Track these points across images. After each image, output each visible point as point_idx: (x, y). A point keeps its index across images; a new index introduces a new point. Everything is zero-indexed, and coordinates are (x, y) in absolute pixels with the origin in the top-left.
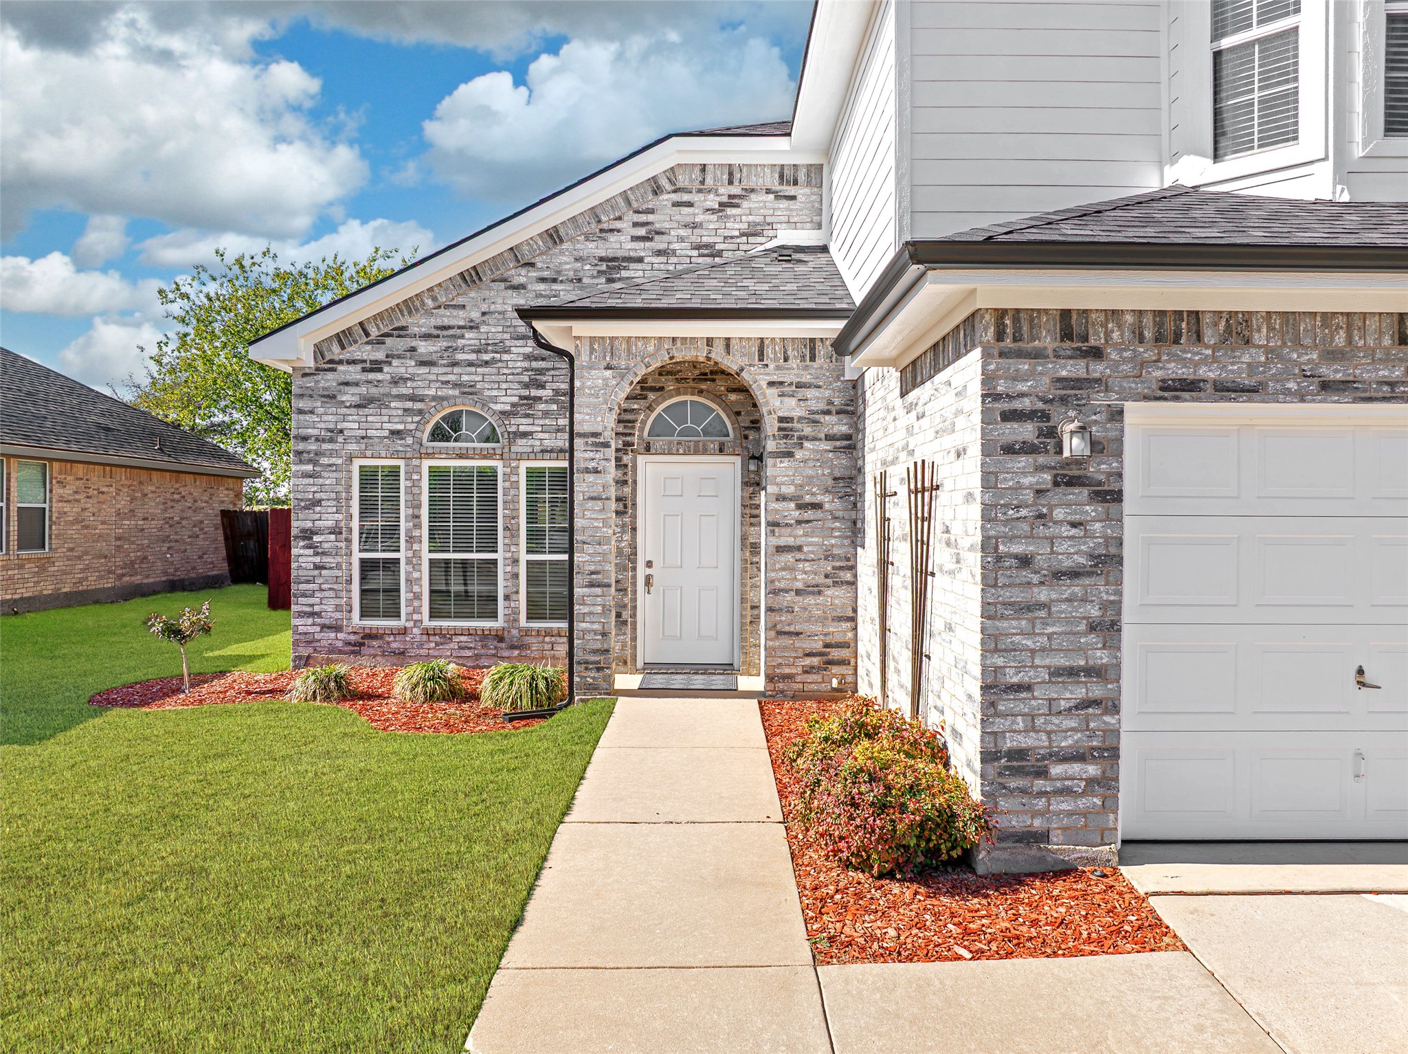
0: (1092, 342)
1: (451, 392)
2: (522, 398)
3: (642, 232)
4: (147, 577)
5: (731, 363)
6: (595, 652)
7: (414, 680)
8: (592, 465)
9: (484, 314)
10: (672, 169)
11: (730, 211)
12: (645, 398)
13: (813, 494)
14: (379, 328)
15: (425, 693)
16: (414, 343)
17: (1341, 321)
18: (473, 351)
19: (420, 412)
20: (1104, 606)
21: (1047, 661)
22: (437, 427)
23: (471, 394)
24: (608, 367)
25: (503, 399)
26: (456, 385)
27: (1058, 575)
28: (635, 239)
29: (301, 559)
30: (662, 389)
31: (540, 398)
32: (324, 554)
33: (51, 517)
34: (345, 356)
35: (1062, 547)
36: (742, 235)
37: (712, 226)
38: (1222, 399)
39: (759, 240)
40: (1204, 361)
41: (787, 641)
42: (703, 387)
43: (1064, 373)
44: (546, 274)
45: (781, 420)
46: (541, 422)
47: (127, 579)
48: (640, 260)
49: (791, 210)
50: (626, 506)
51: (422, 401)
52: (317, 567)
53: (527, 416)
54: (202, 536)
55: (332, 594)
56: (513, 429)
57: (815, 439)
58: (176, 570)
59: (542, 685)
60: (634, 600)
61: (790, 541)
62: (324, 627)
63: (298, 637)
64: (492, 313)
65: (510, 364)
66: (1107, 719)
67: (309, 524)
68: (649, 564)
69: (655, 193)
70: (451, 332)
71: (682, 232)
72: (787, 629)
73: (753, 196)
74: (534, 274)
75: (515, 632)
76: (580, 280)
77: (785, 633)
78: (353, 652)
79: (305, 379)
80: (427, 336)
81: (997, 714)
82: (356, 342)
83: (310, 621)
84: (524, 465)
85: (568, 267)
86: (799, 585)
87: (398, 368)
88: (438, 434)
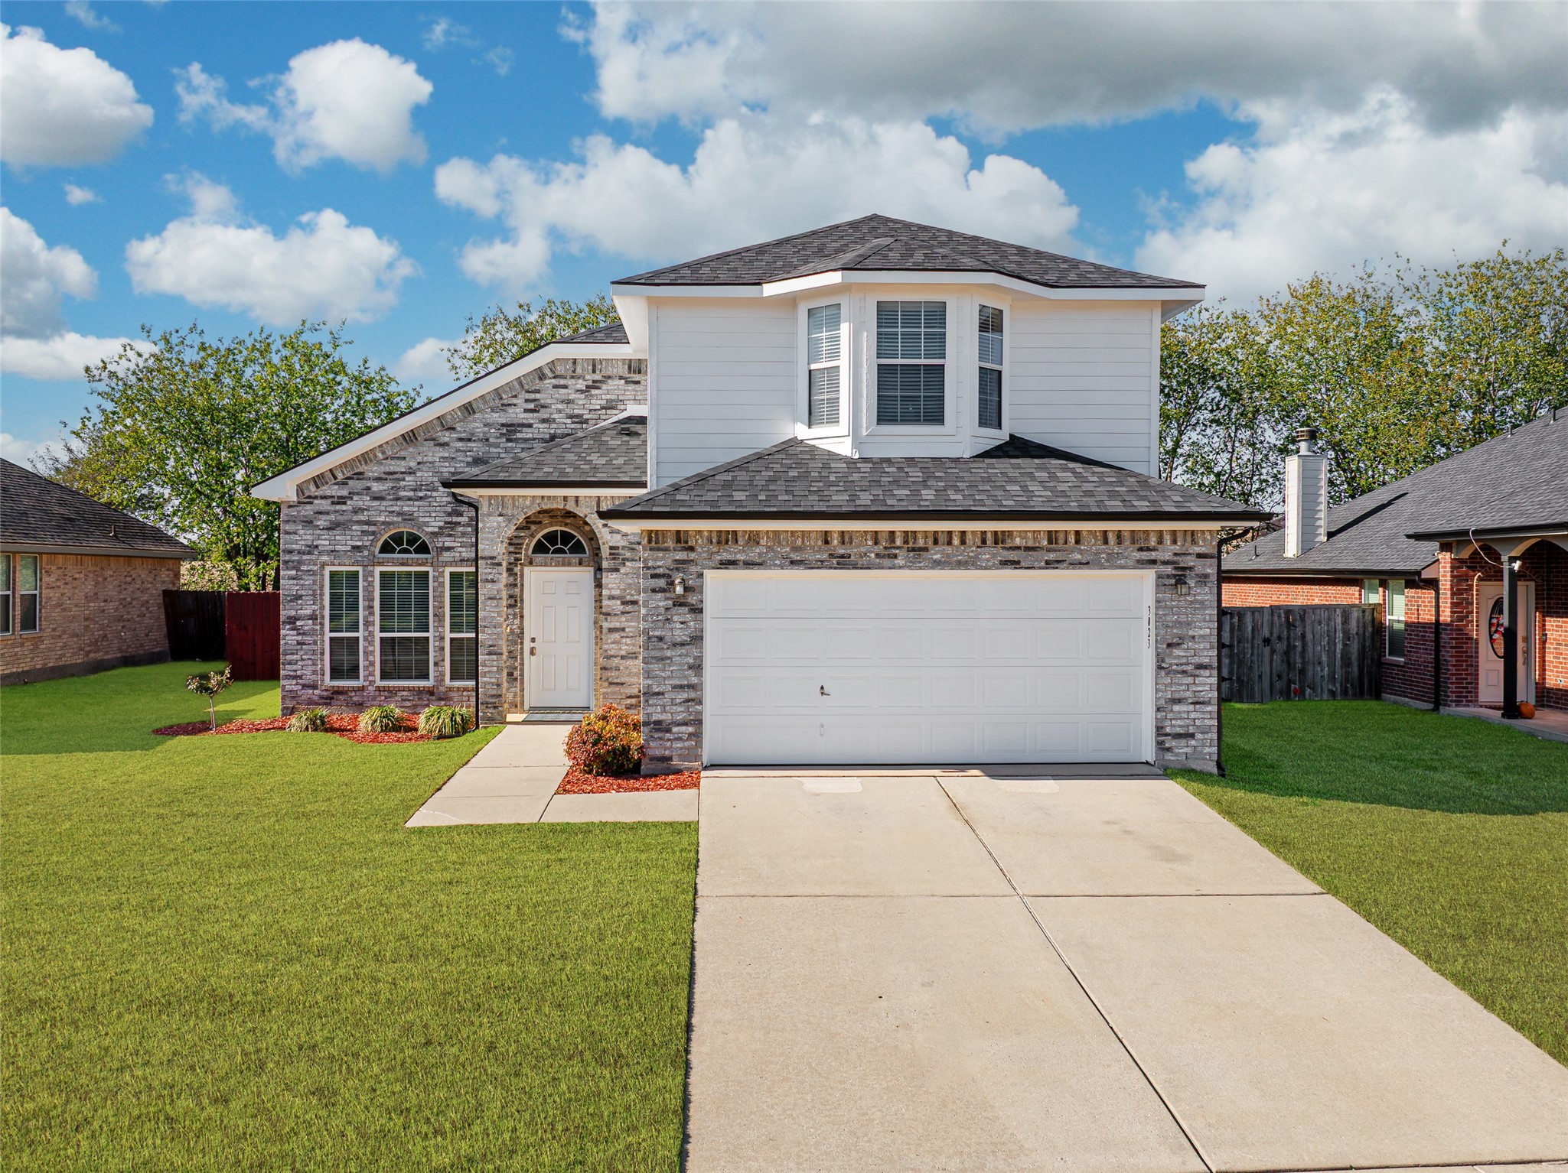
0: (690, 544)
1: (395, 519)
2: (446, 523)
3: (531, 406)
4: (107, 653)
5: (580, 511)
6: (492, 696)
7: (373, 718)
8: (490, 577)
9: (419, 463)
10: (553, 361)
11: (594, 392)
12: (529, 528)
13: (632, 595)
14: (344, 474)
15: (382, 726)
16: (369, 485)
17: (800, 534)
18: (412, 490)
19: (373, 533)
20: (695, 658)
21: (671, 682)
22: (386, 543)
23: (410, 520)
24: (500, 515)
25: (433, 524)
26: (399, 514)
27: (675, 645)
28: (527, 411)
29: (287, 638)
30: (540, 522)
31: (459, 523)
32: (304, 634)
33: (41, 602)
34: (319, 493)
35: (676, 633)
36: (602, 408)
37: (581, 402)
38: (747, 568)
39: (614, 412)
40: (739, 552)
41: (616, 689)
42: (568, 521)
43: (678, 558)
44: (463, 435)
45: (611, 548)
46: (460, 540)
47: (92, 655)
48: (530, 426)
49: (637, 391)
50: (515, 602)
51: (374, 525)
52: (299, 643)
53: (450, 535)
54: (148, 615)
55: (310, 662)
56: (440, 545)
57: (633, 560)
58: (129, 647)
59: (458, 719)
60: (522, 664)
61: (618, 625)
62: (304, 686)
63: (285, 694)
64: (426, 463)
65: (438, 499)
66: (697, 707)
67: (293, 613)
68: (533, 640)
69: (541, 379)
70: (395, 476)
71: (560, 406)
72: (615, 681)
73: (610, 381)
74: (455, 436)
75: (442, 689)
76: (487, 440)
77: (614, 683)
78: (326, 704)
79: (290, 510)
80: (378, 479)
81: (649, 705)
82: (327, 483)
83: (294, 682)
84: (448, 570)
85: (479, 430)
86: (623, 653)
87: (357, 501)
88: (386, 548)
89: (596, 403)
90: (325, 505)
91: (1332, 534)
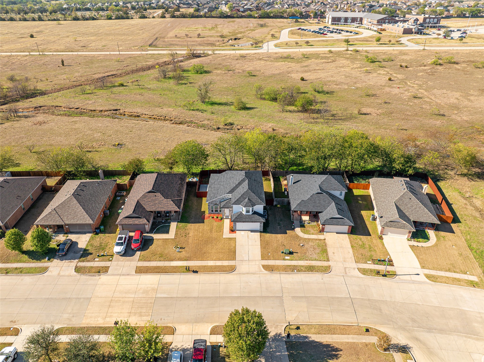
88: (215, 205)
89: (229, 197)
90: (211, 202)
91: (294, 183)
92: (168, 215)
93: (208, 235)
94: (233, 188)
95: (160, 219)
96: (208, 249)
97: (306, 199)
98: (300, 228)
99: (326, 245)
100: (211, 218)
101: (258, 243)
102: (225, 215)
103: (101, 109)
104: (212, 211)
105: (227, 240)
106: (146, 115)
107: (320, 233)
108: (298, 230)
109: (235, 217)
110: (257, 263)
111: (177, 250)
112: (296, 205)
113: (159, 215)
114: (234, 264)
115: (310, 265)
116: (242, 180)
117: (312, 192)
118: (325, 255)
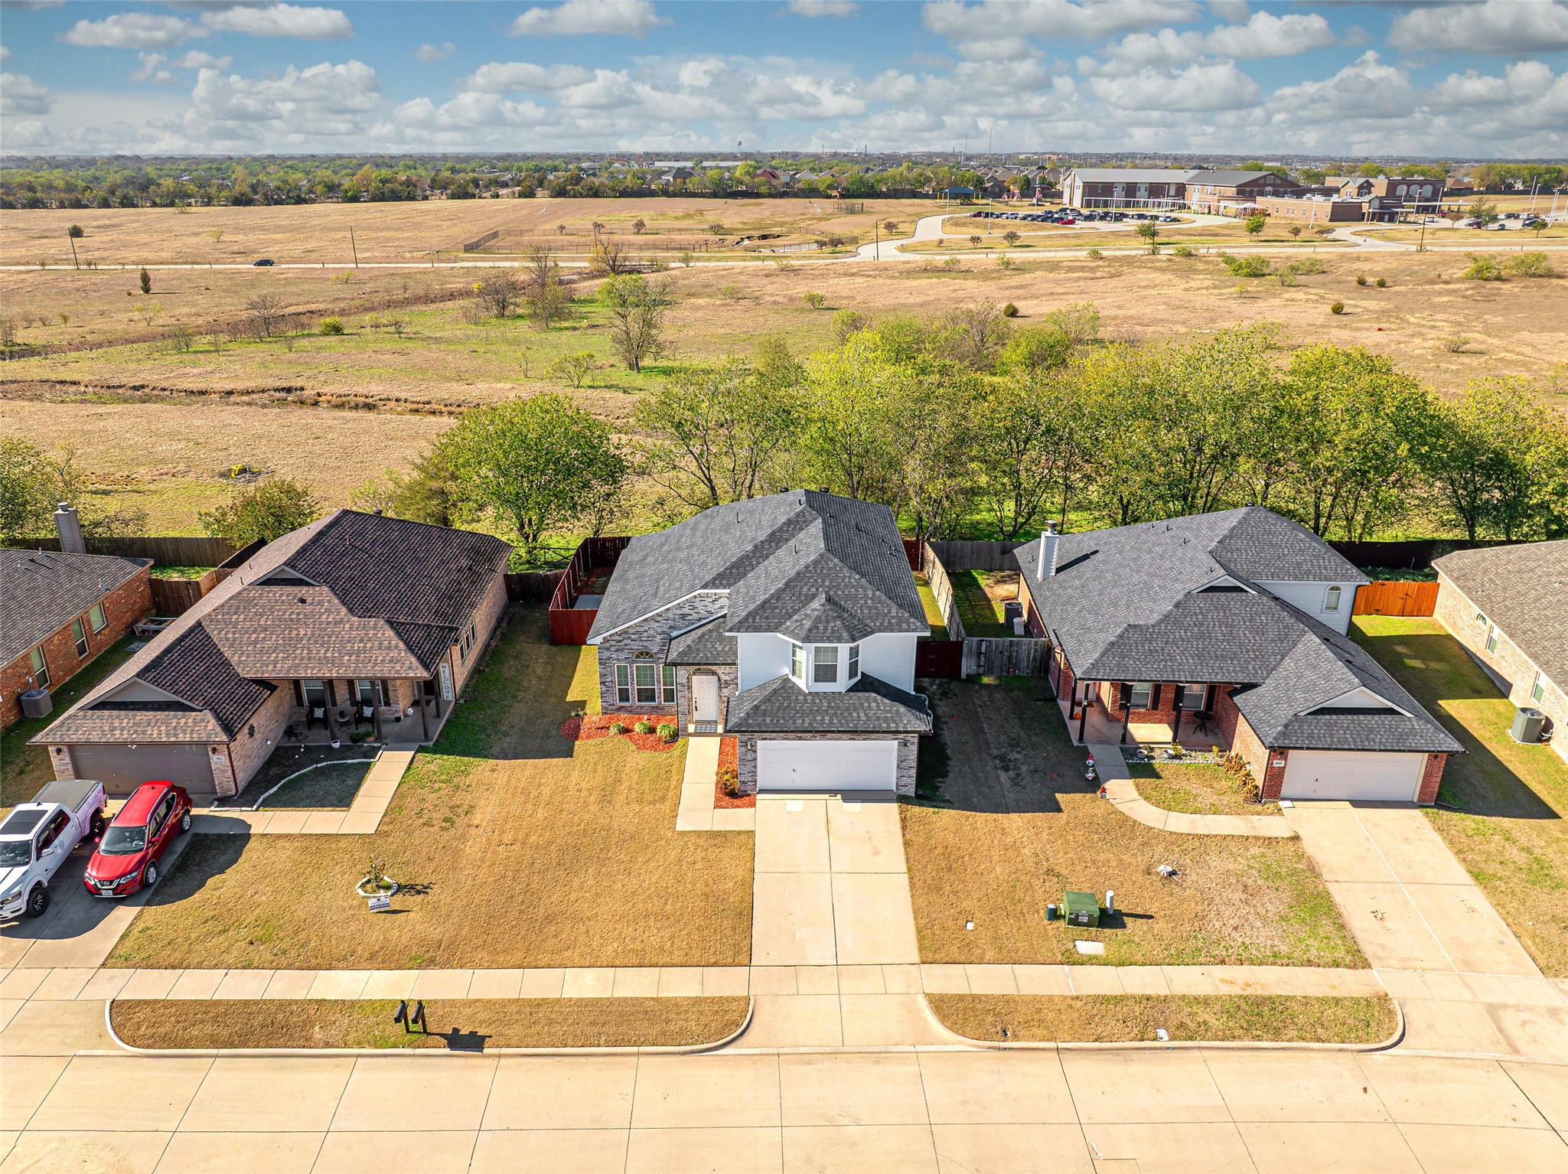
1: (640, 648)
2: (660, 649)
9: (649, 628)
10: (699, 593)
11: (715, 602)
14: (620, 632)
16: (630, 635)
18: (647, 637)
22: (637, 655)
23: (646, 648)
25: (655, 649)
26: (642, 646)
28: (689, 609)
29: (602, 688)
31: (665, 649)
32: (608, 687)
34: (611, 639)
36: (719, 608)
37: (710, 606)
44: (665, 618)
48: (691, 615)
51: (633, 650)
52: (607, 690)
53: (662, 653)
55: (611, 697)
56: (658, 657)
62: (609, 705)
65: (657, 641)
67: (604, 680)
70: (640, 633)
71: (702, 607)
74: (662, 618)
75: (661, 706)
76: (675, 620)
78: (618, 710)
80: (634, 634)
82: (614, 635)
83: (606, 703)
84: (661, 665)
85: (671, 616)
87: (626, 642)
88: (637, 657)
89: (716, 607)
90: (614, 643)
91: (1058, 570)
92: (368, 711)
93: (588, 816)
94: (742, 558)
95: (317, 737)
96: (573, 897)
97: (1152, 622)
98: (1131, 782)
99: (1312, 869)
100: (613, 730)
101: (894, 857)
102: (696, 716)
103: (229, 387)
104: (624, 695)
105: (701, 841)
106: (402, 403)
107: (1259, 807)
108: (1122, 791)
109: (747, 707)
110: (897, 984)
111: (372, 902)
112: (1100, 650)
113: (319, 713)
114: (741, 992)
115: (1249, 992)
116: (789, 522)
117: (1178, 586)
118: (1326, 927)
